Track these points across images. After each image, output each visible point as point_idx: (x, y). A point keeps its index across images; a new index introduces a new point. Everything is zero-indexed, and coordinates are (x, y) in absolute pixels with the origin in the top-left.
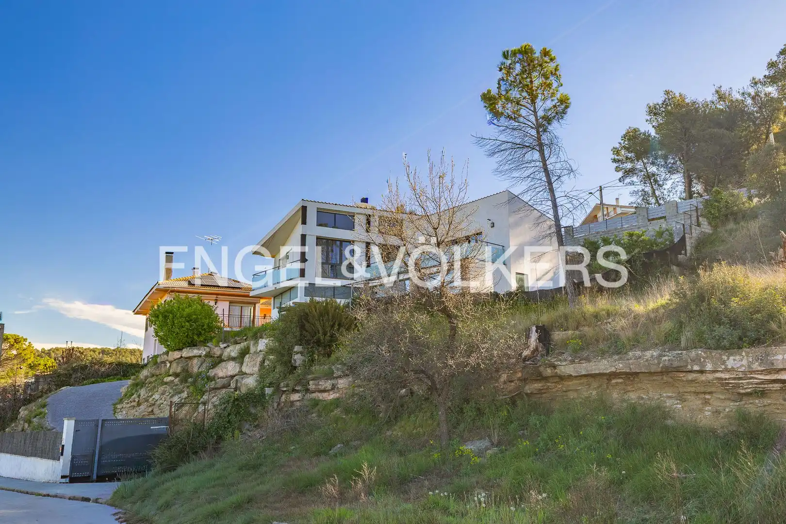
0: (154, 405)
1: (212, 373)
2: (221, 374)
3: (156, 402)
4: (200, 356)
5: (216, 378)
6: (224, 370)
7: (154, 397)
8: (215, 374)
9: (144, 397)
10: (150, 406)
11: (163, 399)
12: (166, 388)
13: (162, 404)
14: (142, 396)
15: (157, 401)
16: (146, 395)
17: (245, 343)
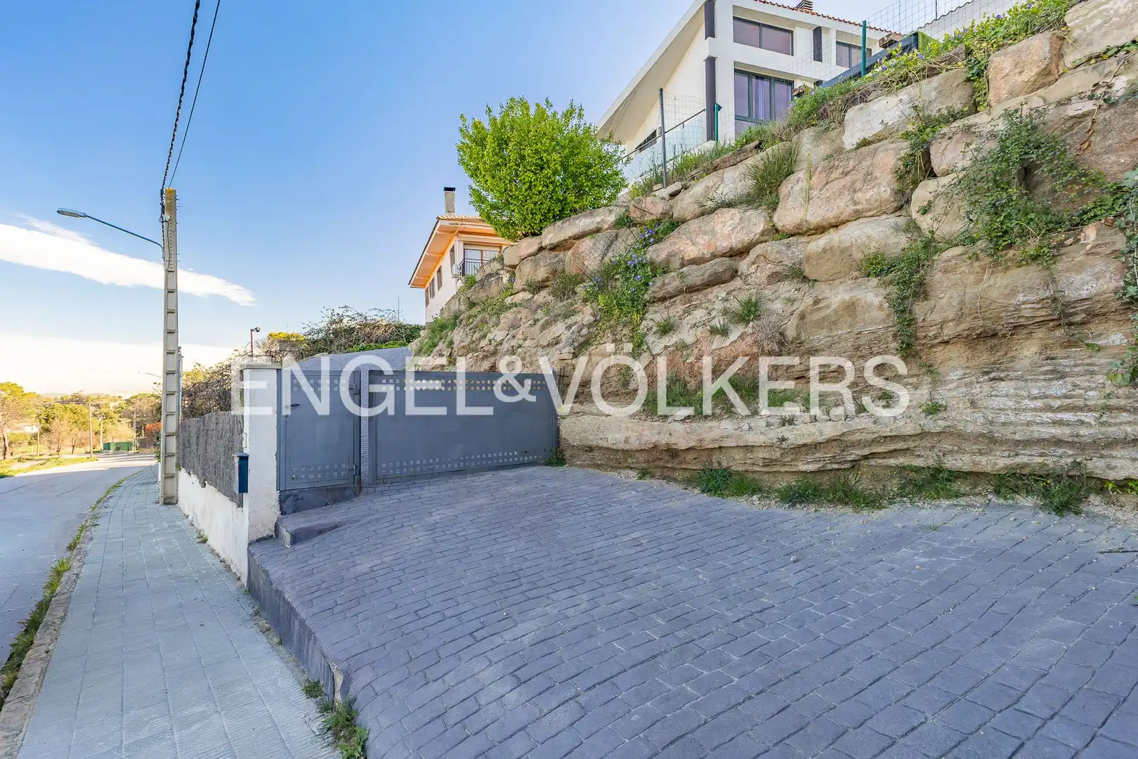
0: (495, 353)
1: (658, 253)
2: (691, 252)
3: (499, 347)
4: (598, 230)
5: (676, 263)
6: (701, 240)
7: (490, 336)
8: (671, 255)
9: (462, 344)
10: (485, 357)
11: (520, 336)
12: (519, 312)
13: (520, 346)
14: (456, 343)
15: (501, 343)
16: (468, 340)
17: (758, 157)
